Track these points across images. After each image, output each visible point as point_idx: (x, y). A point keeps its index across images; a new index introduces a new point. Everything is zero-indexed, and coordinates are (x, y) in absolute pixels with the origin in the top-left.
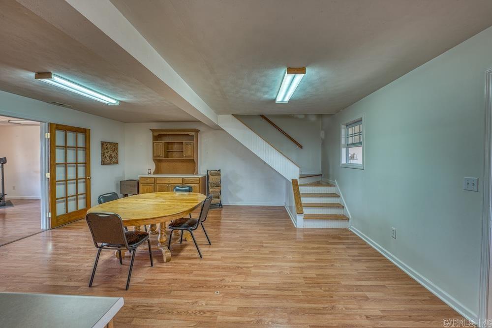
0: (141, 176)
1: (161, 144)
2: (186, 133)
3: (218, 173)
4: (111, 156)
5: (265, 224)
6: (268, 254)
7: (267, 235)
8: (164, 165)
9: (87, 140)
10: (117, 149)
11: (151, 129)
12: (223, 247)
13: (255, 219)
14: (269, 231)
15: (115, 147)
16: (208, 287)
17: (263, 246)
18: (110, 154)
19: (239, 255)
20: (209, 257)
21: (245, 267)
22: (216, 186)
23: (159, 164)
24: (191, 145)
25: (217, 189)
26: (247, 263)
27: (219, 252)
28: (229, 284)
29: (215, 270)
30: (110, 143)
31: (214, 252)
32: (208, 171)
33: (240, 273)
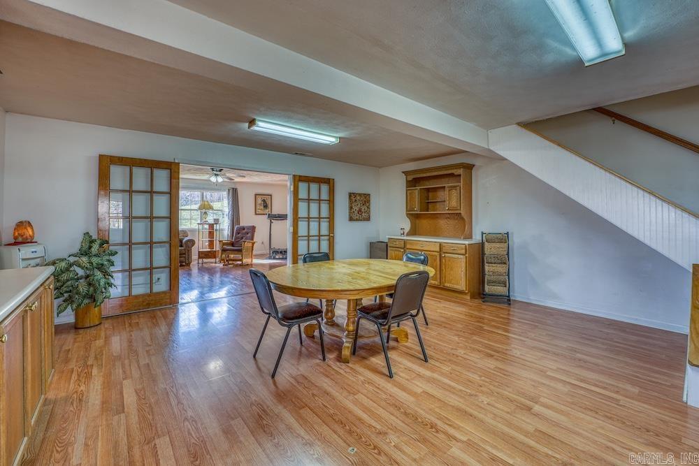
0: (389, 237)
1: (416, 192)
2: (450, 172)
3: (504, 238)
4: (360, 210)
5: (585, 362)
6: (527, 434)
7: (566, 389)
8: (424, 223)
9: (332, 192)
10: (369, 201)
11: (403, 172)
12: (442, 374)
13: (565, 344)
14: (582, 381)
15: (366, 199)
16: (350, 432)
17: (529, 409)
18: (360, 207)
19: (457, 403)
20: (403, 382)
21: (446, 433)
22: (501, 263)
23: (417, 221)
24: (456, 190)
25: (501, 269)
26: (457, 428)
27: (430, 380)
28: (385, 448)
29: (391, 409)
30: (360, 195)
31: (419, 375)
32: (483, 233)
33: (424, 441)
